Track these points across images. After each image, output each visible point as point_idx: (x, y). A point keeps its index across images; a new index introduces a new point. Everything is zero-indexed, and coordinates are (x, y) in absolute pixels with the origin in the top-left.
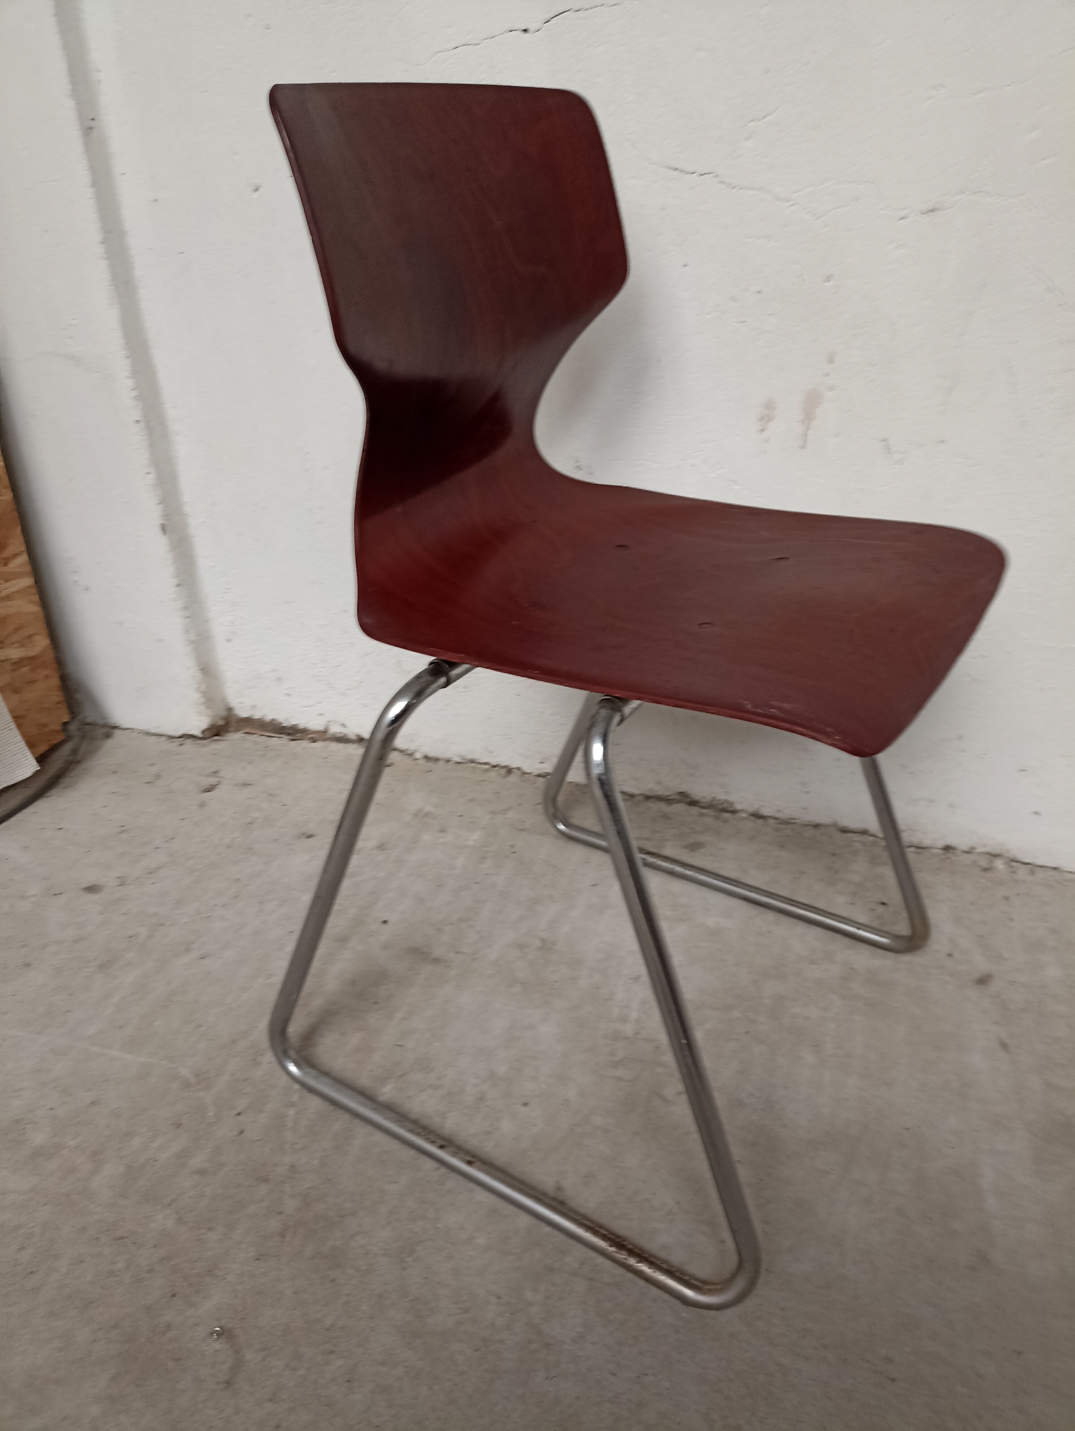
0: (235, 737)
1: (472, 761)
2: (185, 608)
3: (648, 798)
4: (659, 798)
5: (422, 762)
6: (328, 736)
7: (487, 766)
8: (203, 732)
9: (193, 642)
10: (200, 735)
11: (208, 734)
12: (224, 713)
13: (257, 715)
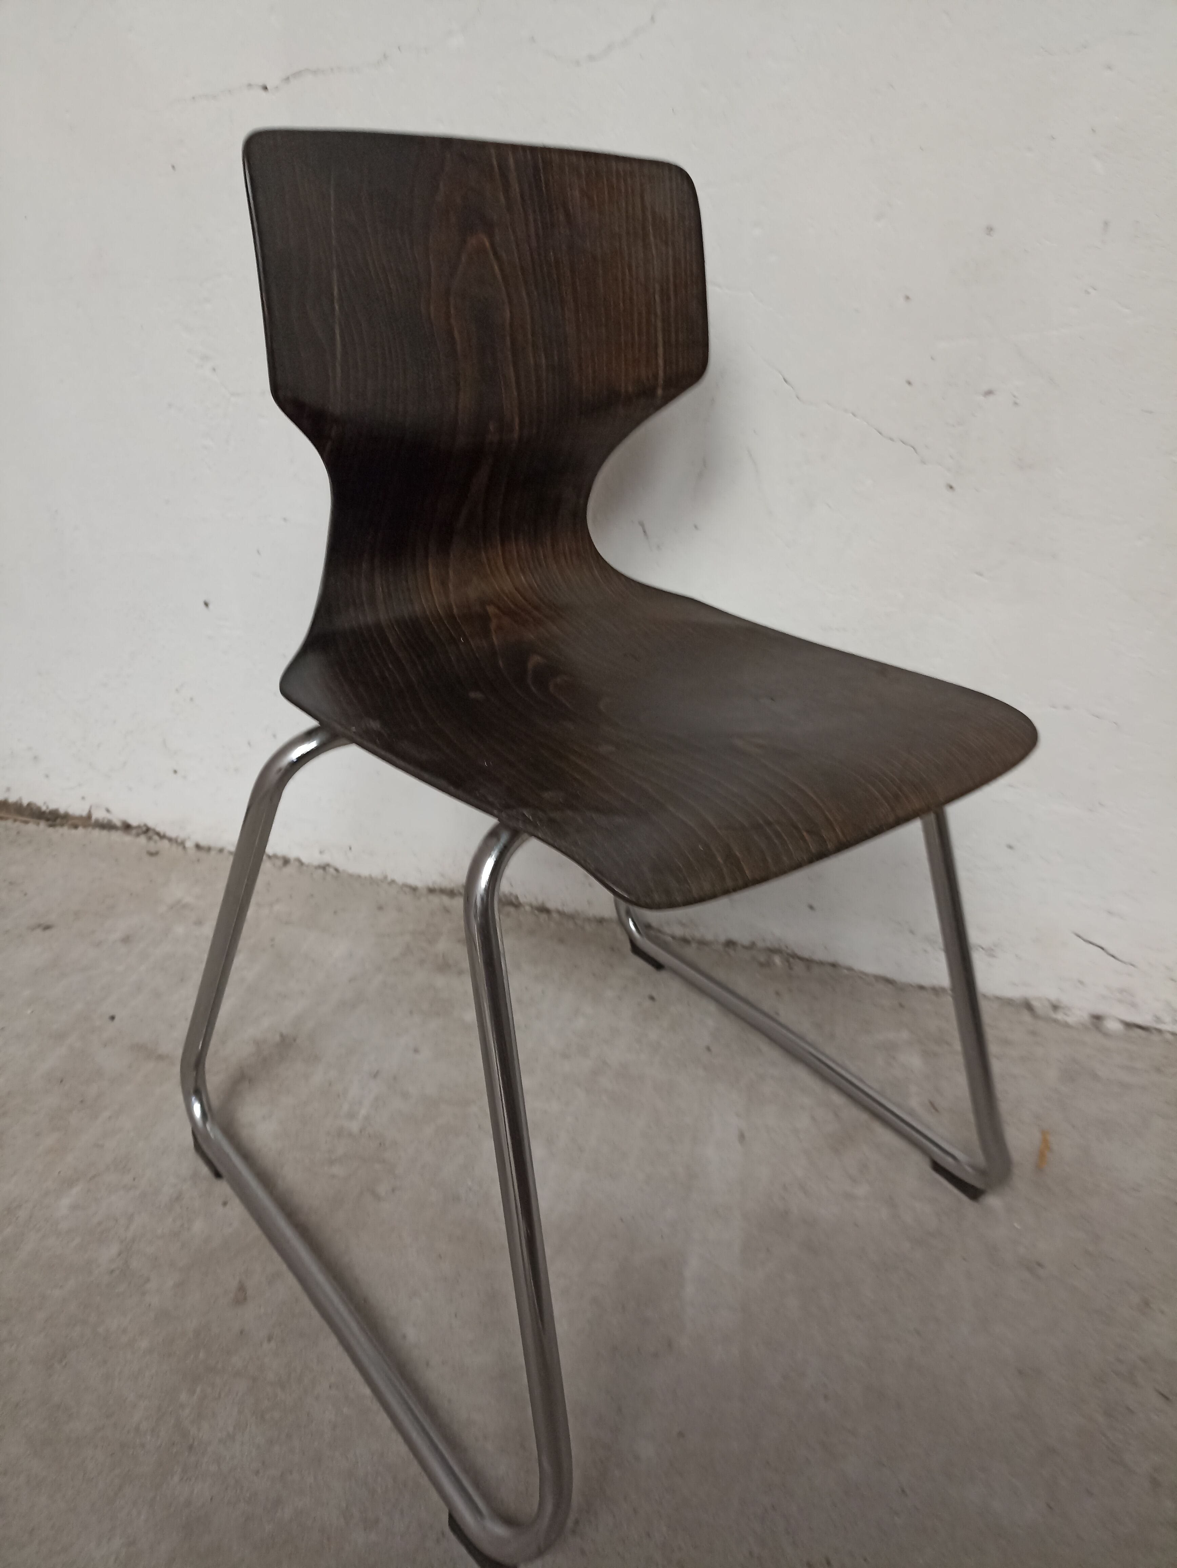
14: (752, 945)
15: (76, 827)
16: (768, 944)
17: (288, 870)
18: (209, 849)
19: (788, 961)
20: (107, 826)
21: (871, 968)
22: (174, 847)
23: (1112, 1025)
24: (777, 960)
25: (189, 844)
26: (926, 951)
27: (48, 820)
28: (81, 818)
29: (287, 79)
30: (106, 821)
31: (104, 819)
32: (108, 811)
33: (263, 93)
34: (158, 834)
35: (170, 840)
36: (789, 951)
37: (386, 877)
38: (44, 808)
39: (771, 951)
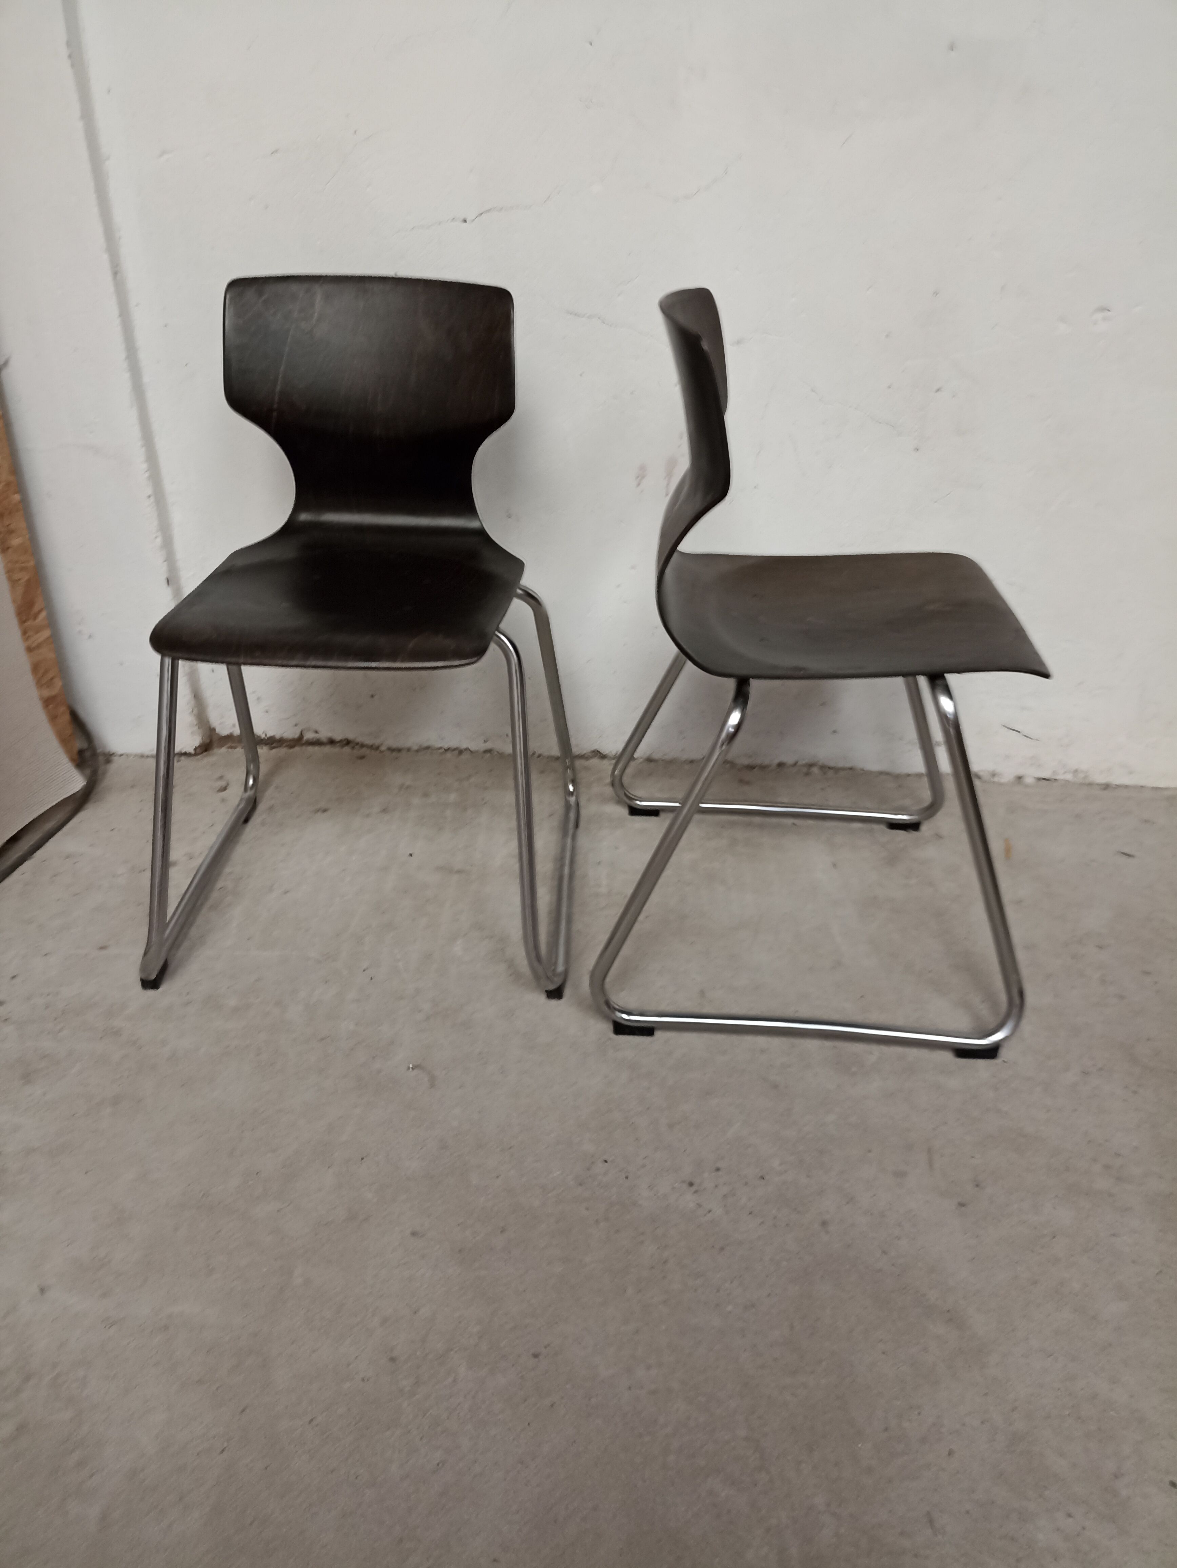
0: (219, 753)
1: (428, 748)
5: (388, 753)
6: (304, 742)
7: (442, 750)
8: (195, 749)
10: (194, 753)
11: (198, 751)
12: (209, 733)
14: (795, 764)
15: (291, 747)
16: (806, 761)
17: (465, 756)
18: (399, 751)
19: (822, 769)
20: (317, 743)
21: (874, 766)
22: (373, 751)
24: (815, 770)
25: (384, 748)
26: (910, 751)
27: (266, 744)
28: (293, 740)
29: (480, 215)
30: (314, 740)
31: (313, 739)
32: (316, 732)
33: (463, 223)
34: (359, 744)
35: (369, 747)
36: (821, 764)
38: (263, 736)
39: (811, 765)
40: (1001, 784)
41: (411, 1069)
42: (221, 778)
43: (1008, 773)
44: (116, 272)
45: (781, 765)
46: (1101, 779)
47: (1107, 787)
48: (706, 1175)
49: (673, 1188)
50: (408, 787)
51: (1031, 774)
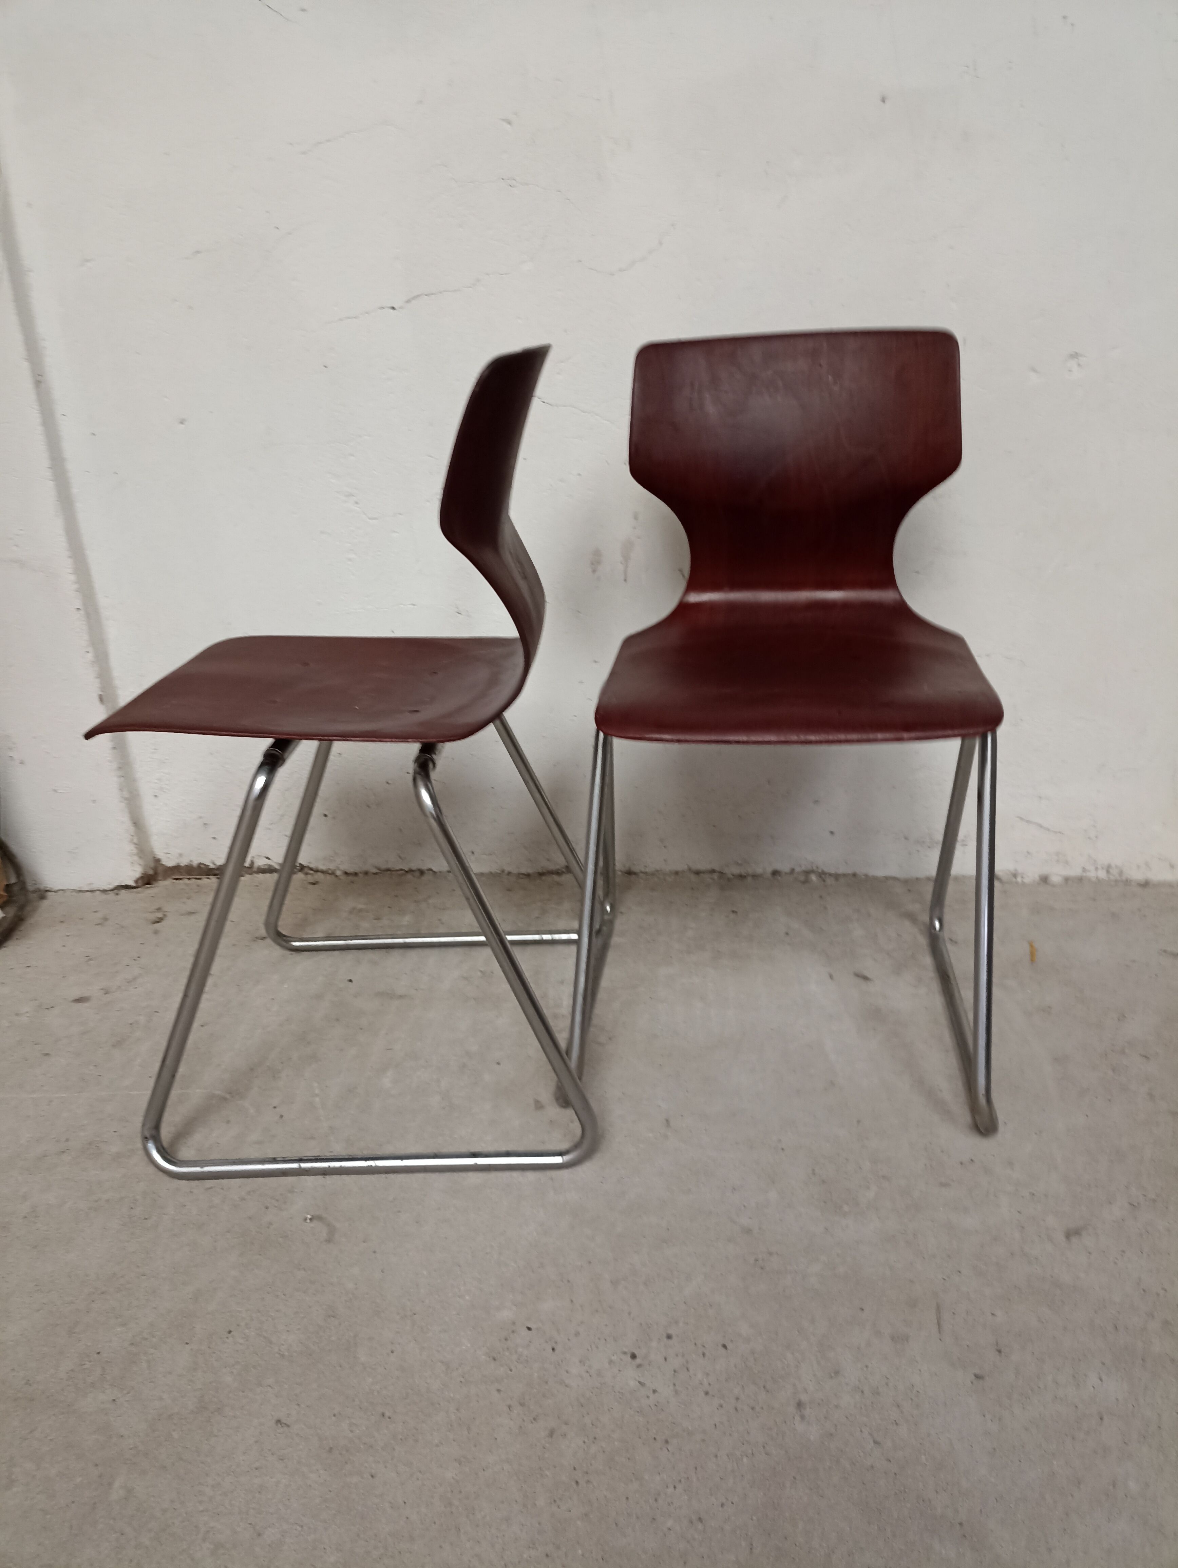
0: (164, 885)
1: (388, 870)
2: (120, 768)
3: (541, 874)
4: (551, 873)
5: (343, 877)
6: (255, 869)
7: (402, 872)
8: (136, 882)
9: (126, 799)
10: (133, 884)
11: (140, 884)
12: (152, 864)
13: (184, 862)
14: (793, 871)
16: (803, 868)
18: (356, 874)
19: (821, 877)
20: (269, 870)
22: (328, 877)
23: (1055, 879)
24: (813, 877)
25: (338, 873)
26: (918, 851)
27: (215, 874)
28: (243, 868)
29: (408, 301)
30: (266, 867)
31: (264, 866)
32: (270, 859)
33: (392, 311)
34: (311, 869)
35: (323, 872)
36: (820, 871)
37: (503, 871)
38: (212, 866)
39: (807, 873)
40: (1024, 884)
41: (308, 1221)
42: (159, 909)
43: (1031, 872)
44: (39, 381)
45: (775, 873)
46: (1138, 875)
47: (1145, 884)
48: (654, 1344)
49: (611, 1362)
50: (360, 910)
51: (1057, 873)
